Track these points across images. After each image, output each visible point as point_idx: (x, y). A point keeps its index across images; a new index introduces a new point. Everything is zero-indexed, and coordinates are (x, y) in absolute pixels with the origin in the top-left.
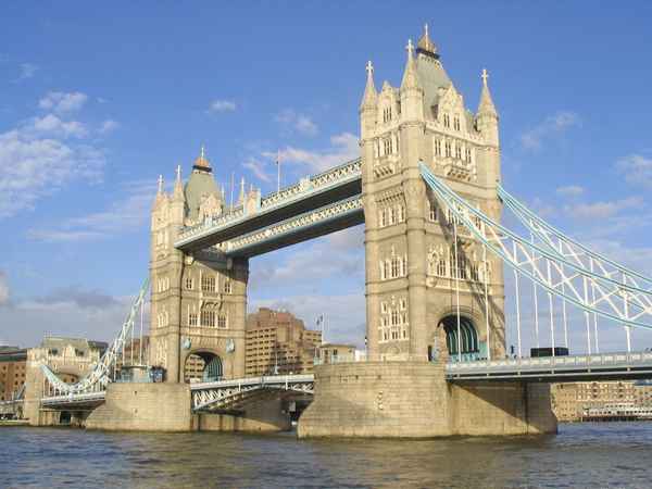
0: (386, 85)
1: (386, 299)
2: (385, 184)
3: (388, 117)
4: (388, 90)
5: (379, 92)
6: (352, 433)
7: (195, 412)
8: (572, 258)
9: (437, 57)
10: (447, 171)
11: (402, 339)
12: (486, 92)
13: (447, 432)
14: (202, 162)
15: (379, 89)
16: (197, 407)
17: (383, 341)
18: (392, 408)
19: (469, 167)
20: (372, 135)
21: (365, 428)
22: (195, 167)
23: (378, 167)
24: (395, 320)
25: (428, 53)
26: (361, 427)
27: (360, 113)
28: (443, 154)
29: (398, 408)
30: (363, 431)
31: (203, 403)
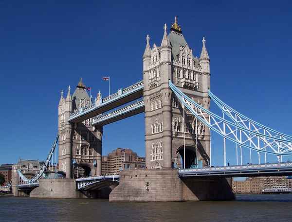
0: (155, 46)
1: (154, 142)
2: (153, 91)
3: (155, 60)
4: (155, 48)
5: (152, 49)
6: (133, 199)
7: (78, 190)
8: (241, 123)
9: (180, 32)
10: (183, 84)
11: (160, 159)
12: (204, 48)
13: (179, 199)
14: (81, 84)
15: (152, 47)
16: (79, 188)
17: (152, 160)
18: (152, 189)
19: (194, 82)
20: (149, 69)
21: (139, 197)
22: (78, 87)
23: (150, 83)
24: (157, 151)
25: (176, 31)
26: (137, 197)
27: (143, 59)
28: (181, 77)
29: (155, 189)
30: (138, 199)
31: (81, 187)
